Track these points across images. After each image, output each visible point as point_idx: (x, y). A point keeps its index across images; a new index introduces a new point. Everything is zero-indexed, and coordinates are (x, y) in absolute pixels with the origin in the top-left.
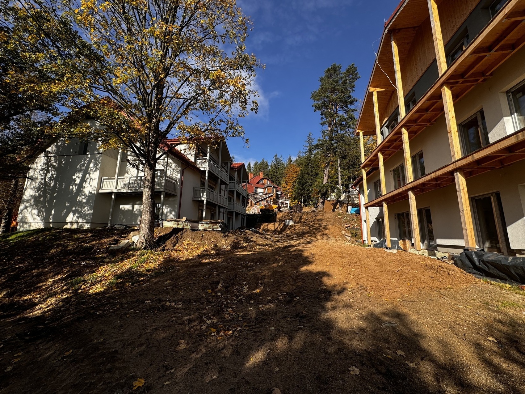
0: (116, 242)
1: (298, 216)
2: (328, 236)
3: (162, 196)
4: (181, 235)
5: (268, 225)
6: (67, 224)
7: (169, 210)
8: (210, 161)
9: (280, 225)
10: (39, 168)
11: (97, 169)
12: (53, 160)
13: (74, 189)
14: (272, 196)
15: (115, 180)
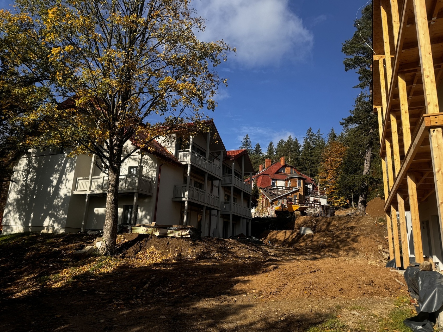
0: (83, 247)
1: (326, 222)
2: (355, 251)
3: (135, 198)
4: (146, 242)
5: (277, 233)
6: (43, 228)
7: (144, 213)
8: (192, 153)
9: (292, 233)
10: (22, 169)
11: (72, 169)
12: (34, 161)
13: (52, 191)
14: (298, 191)
15: (89, 181)
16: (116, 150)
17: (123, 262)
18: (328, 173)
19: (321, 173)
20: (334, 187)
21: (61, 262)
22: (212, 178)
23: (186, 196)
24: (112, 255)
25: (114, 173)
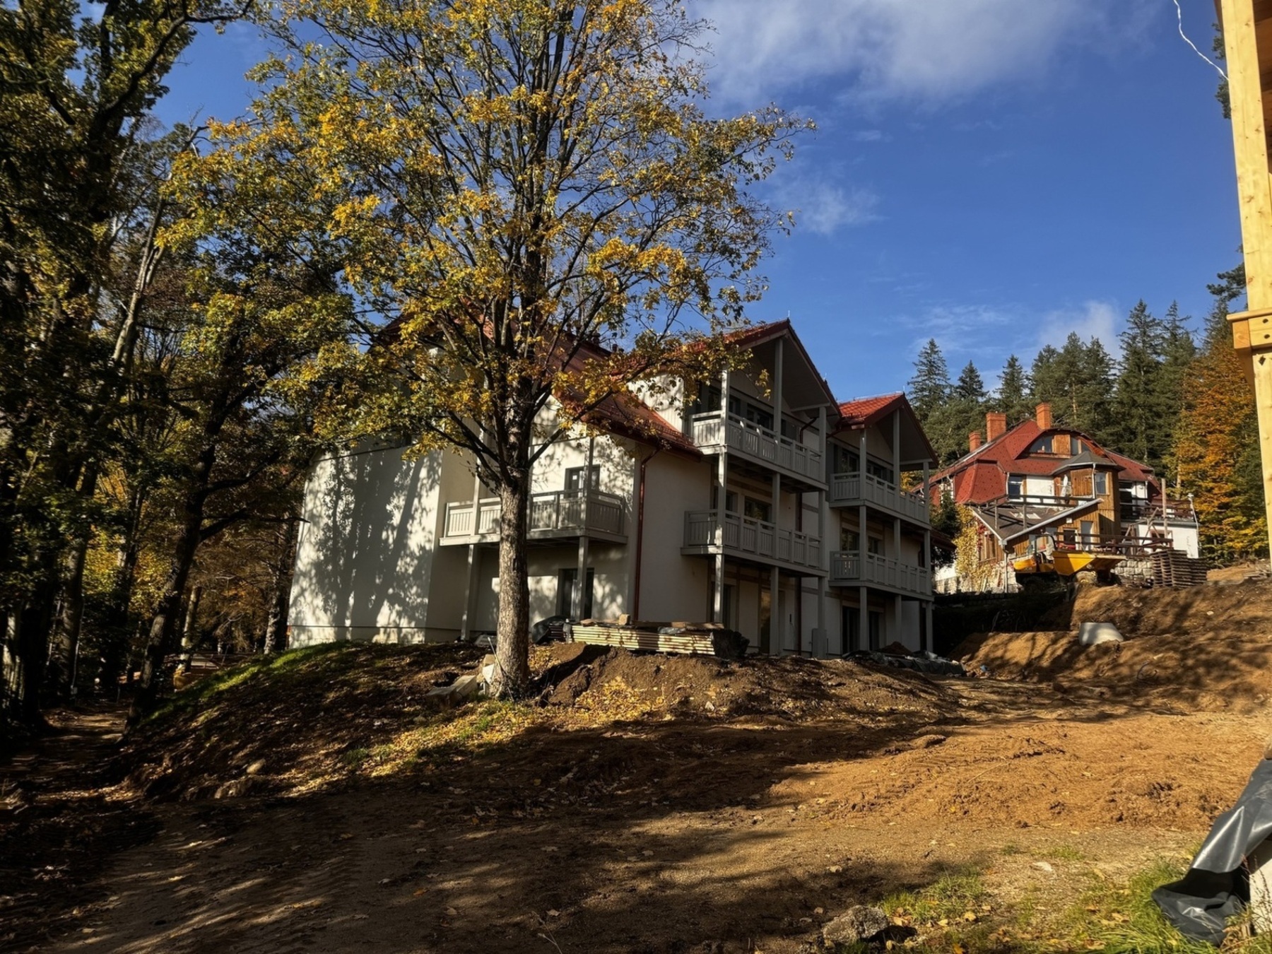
0: (452, 677)
1: (1173, 603)
2: (1255, 696)
3: (581, 551)
4: (603, 665)
5: (1010, 640)
6: (377, 631)
7: (607, 589)
8: (731, 421)
9: (1054, 642)
10: (323, 487)
11: (434, 481)
12: (347, 468)
13: (391, 540)
14: (1094, 508)
15: (474, 510)
16: (515, 434)
17: (539, 715)
18: (1205, 444)
19: (1183, 443)
20: (1229, 487)
21: (399, 715)
22: (795, 487)
23: (718, 542)
24: (518, 697)
25: (514, 493)
